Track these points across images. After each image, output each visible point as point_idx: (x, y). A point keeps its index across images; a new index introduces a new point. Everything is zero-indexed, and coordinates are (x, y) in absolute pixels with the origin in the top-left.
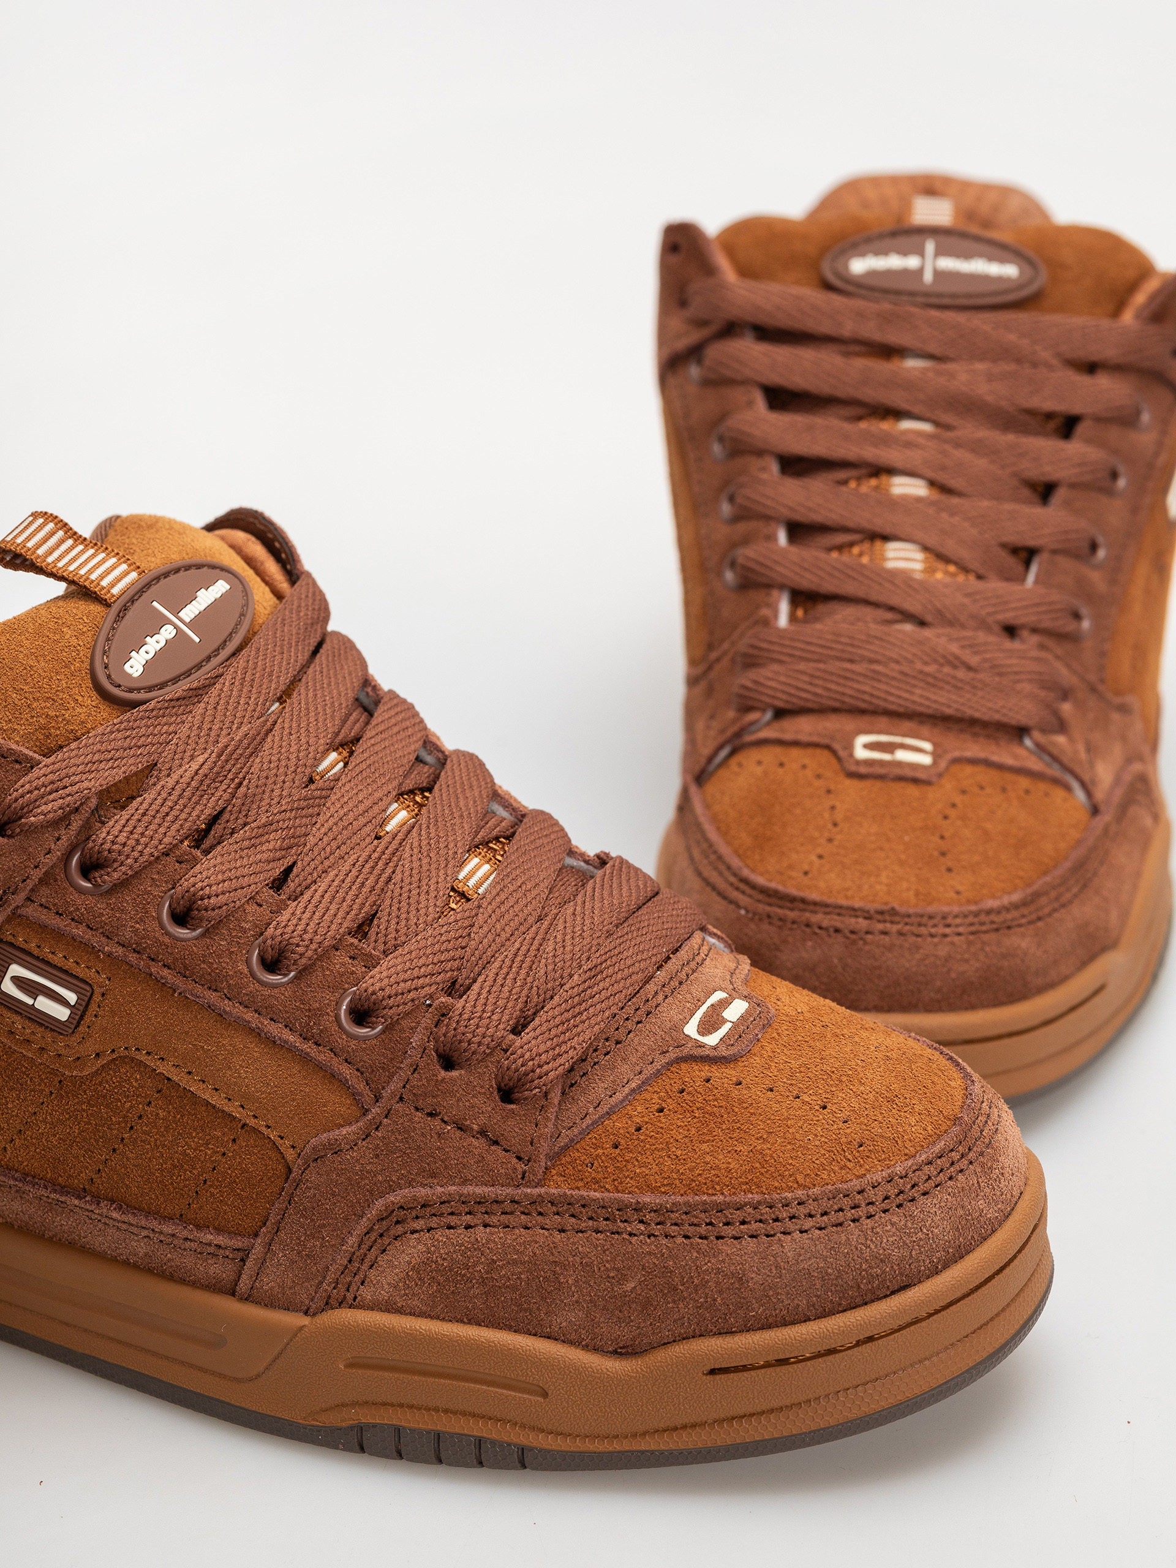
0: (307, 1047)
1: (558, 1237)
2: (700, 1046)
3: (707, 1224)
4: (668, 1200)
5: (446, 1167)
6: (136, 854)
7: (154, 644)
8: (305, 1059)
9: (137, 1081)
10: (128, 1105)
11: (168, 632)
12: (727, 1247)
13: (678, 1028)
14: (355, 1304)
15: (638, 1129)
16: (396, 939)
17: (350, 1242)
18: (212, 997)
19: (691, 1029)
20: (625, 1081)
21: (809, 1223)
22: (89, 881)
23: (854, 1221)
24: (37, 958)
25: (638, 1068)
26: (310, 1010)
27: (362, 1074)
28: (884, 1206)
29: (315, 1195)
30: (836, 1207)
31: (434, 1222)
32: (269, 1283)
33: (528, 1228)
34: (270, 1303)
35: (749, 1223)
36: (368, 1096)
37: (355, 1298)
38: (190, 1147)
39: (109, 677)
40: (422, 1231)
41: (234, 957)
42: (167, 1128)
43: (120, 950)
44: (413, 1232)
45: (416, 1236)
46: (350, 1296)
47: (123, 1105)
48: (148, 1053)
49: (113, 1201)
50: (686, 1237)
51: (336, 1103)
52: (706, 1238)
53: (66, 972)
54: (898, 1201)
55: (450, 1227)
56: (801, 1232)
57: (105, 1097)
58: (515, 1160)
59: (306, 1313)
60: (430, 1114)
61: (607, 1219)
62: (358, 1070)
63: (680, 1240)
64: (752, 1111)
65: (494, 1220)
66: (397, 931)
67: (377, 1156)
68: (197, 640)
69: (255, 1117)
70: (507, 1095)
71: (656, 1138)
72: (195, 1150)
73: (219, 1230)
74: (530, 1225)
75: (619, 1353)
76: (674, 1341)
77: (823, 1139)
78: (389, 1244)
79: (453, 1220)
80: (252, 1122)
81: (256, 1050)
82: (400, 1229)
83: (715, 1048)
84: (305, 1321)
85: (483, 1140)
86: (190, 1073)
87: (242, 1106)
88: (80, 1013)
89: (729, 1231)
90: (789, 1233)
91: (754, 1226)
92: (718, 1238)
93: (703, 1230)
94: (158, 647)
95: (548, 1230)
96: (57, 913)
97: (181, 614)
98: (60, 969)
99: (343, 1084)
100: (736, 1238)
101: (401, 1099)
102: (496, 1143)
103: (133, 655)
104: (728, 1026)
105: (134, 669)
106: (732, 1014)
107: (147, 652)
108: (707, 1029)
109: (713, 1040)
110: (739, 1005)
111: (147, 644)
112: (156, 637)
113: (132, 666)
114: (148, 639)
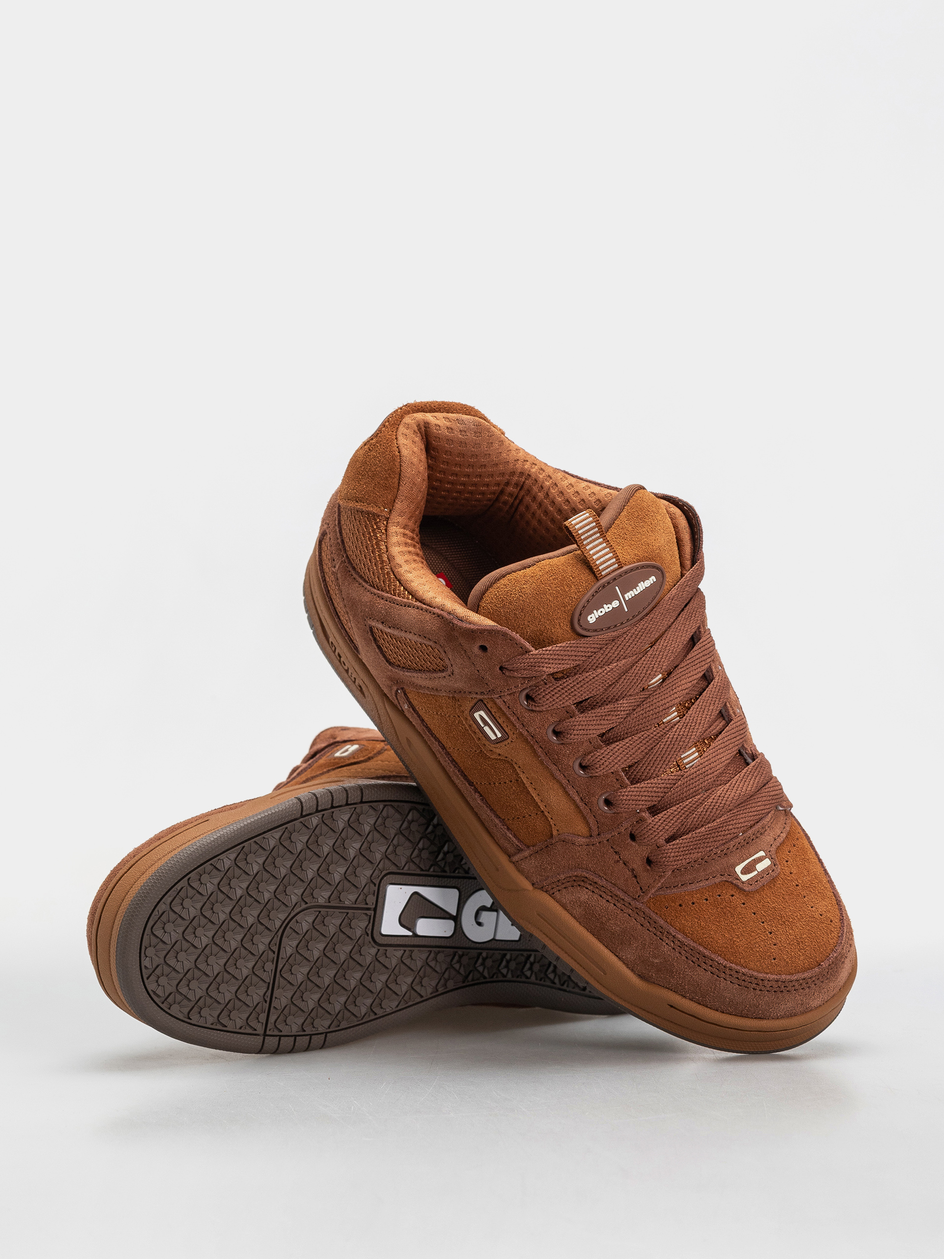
0: (581, 804)
1: (639, 927)
2: (738, 879)
3: (697, 958)
4: (687, 941)
5: (611, 875)
6: (551, 705)
7: (607, 608)
8: (577, 807)
9: (510, 772)
10: (502, 777)
11: (615, 604)
12: (700, 971)
13: (734, 866)
14: (552, 895)
15: (693, 903)
16: (640, 776)
17: (561, 876)
18: (553, 768)
19: (738, 869)
20: (699, 880)
21: (735, 981)
22: (527, 702)
23: (753, 989)
24: (493, 716)
25: (707, 877)
26: (589, 792)
27: (598, 823)
28: (768, 989)
29: (556, 853)
30: (749, 981)
31: (597, 891)
32: (524, 865)
33: (630, 916)
34: (521, 871)
35: (713, 968)
36: (595, 833)
37: (553, 893)
38: (518, 805)
39: (579, 620)
40: (590, 890)
41: (569, 758)
42: (513, 794)
43: (526, 733)
44: (587, 888)
45: (587, 890)
46: (551, 892)
47: (501, 775)
48: (519, 767)
49: (481, 795)
50: (687, 958)
51: (581, 828)
52: (694, 963)
53: (502, 727)
54: (775, 990)
55: (601, 896)
56: (731, 982)
57: (496, 768)
58: (639, 888)
59: (533, 884)
60: (616, 852)
61: (661, 932)
62: (597, 821)
63: (684, 958)
64: (741, 921)
65: (619, 905)
66: (643, 773)
67: (587, 855)
68: (626, 610)
69: (548, 812)
70: (649, 862)
71: (697, 912)
72: (520, 807)
73: (515, 836)
74: (631, 915)
75: (641, 977)
76: (663, 987)
77: (761, 949)
78: (576, 886)
79: (604, 895)
80: (546, 814)
81: (561, 792)
82: (582, 884)
83: (743, 883)
84: (530, 888)
85: (631, 873)
86: (531, 783)
87: (546, 806)
88: (498, 741)
89: (704, 966)
90: (726, 980)
91: (714, 970)
92: (699, 966)
93: (694, 959)
94: (607, 610)
95: (637, 921)
96: (509, 707)
97: (626, 596)
98: (500, 725)
99: (588, 823)
100: (705, 969)
101: (608, 840)
102: (635, 877)
103: (595, 611)
104: (755, 873)
105: (592, 619)
106: (760, 867)
107: (601, 612)
108: (745, 871)
109: (744, 878)
110: (767, 863)
111: (603, 608)
112: (609, 605)
113: (591, 618)
114: (605, 606)
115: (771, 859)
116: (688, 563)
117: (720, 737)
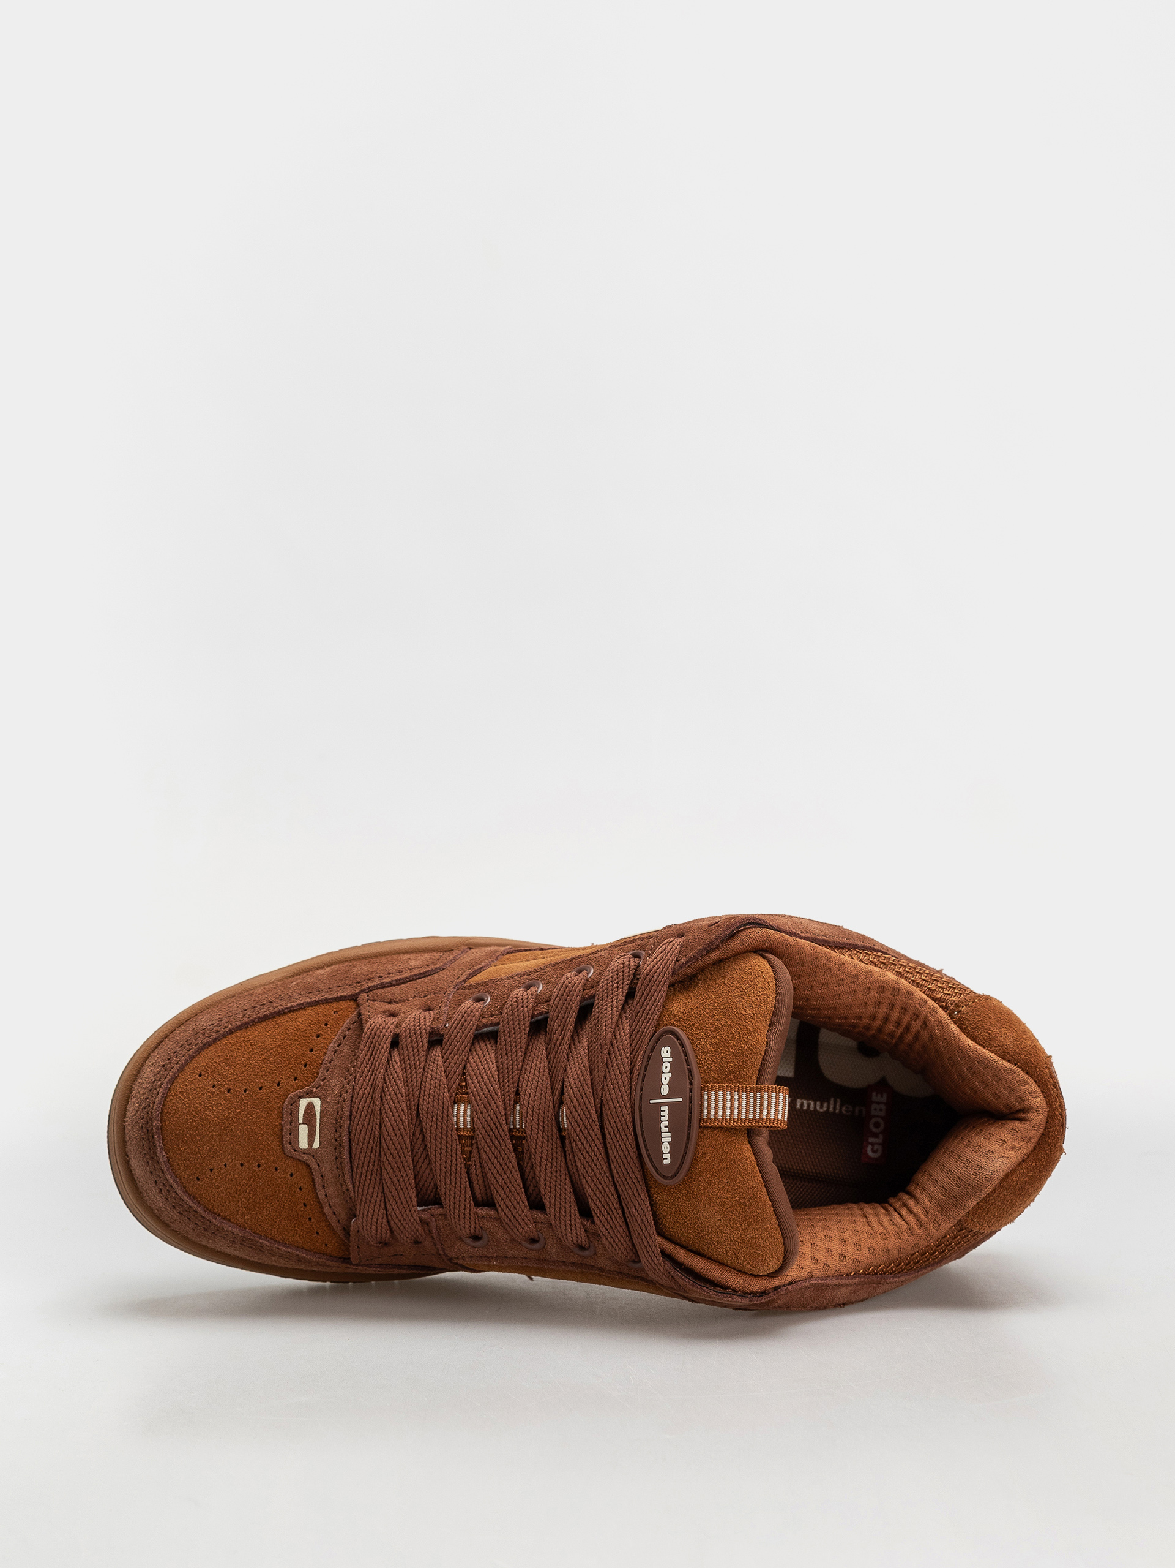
2: (307, 1094)
7: (666, 1076)
11: (665, 1090)
13: (324, 1099)
39: (673, 1036)
68: (652, 1102)
83: (300, 1097)
94: (664, 1076)
103: (671, 1060)
104: (301, 1121)
105: (665, 1052)
106: (303, 1130)
107: (666, 1068)
108: (310, 1107)
109: (303, 1103)
110: (303, 1144)
111: (669, 1072)
112: (667, 1081)
113: (667, 1052)
114: (670, 1075)
115: (304, 1152)
116: (669, 1247)
117: (464, 1170)
